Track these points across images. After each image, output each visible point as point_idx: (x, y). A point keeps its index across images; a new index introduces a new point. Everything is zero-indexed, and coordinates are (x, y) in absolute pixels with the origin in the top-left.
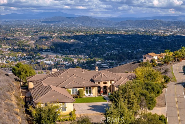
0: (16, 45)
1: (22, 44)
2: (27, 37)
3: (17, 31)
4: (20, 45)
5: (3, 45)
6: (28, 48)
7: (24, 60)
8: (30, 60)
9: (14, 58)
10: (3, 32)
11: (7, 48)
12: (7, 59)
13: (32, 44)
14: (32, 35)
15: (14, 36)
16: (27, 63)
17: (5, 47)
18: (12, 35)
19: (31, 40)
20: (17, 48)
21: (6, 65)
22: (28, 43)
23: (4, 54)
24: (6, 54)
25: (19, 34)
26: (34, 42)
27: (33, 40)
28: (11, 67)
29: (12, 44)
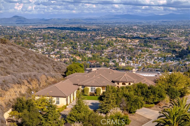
0: (167, 46)
1: (174, 45)
2: (181, 38)
3: (172, 32)
4: (172, 46)
5: (154, 45)
6: (179, 49)
7: (172, 62)
8: (179, 61)
9: (163, 59)
10: (158, 32)
11: (158, 49)
12: (156, 59)
13: (184, 45)
14: (187, 36)
15: (167, 37)
16: (175, 64)
17: (156, 47)
18: (165, 35)
19: (184, 41)
20: (167, 49)
21: (152, 65)
22: (181, 45)
23: (153, 54)
24: (156, 54)
25: (173, 34)
26: (187, 43)
27: (187, 42)
28: (157, 68)
29: (163, 45)
